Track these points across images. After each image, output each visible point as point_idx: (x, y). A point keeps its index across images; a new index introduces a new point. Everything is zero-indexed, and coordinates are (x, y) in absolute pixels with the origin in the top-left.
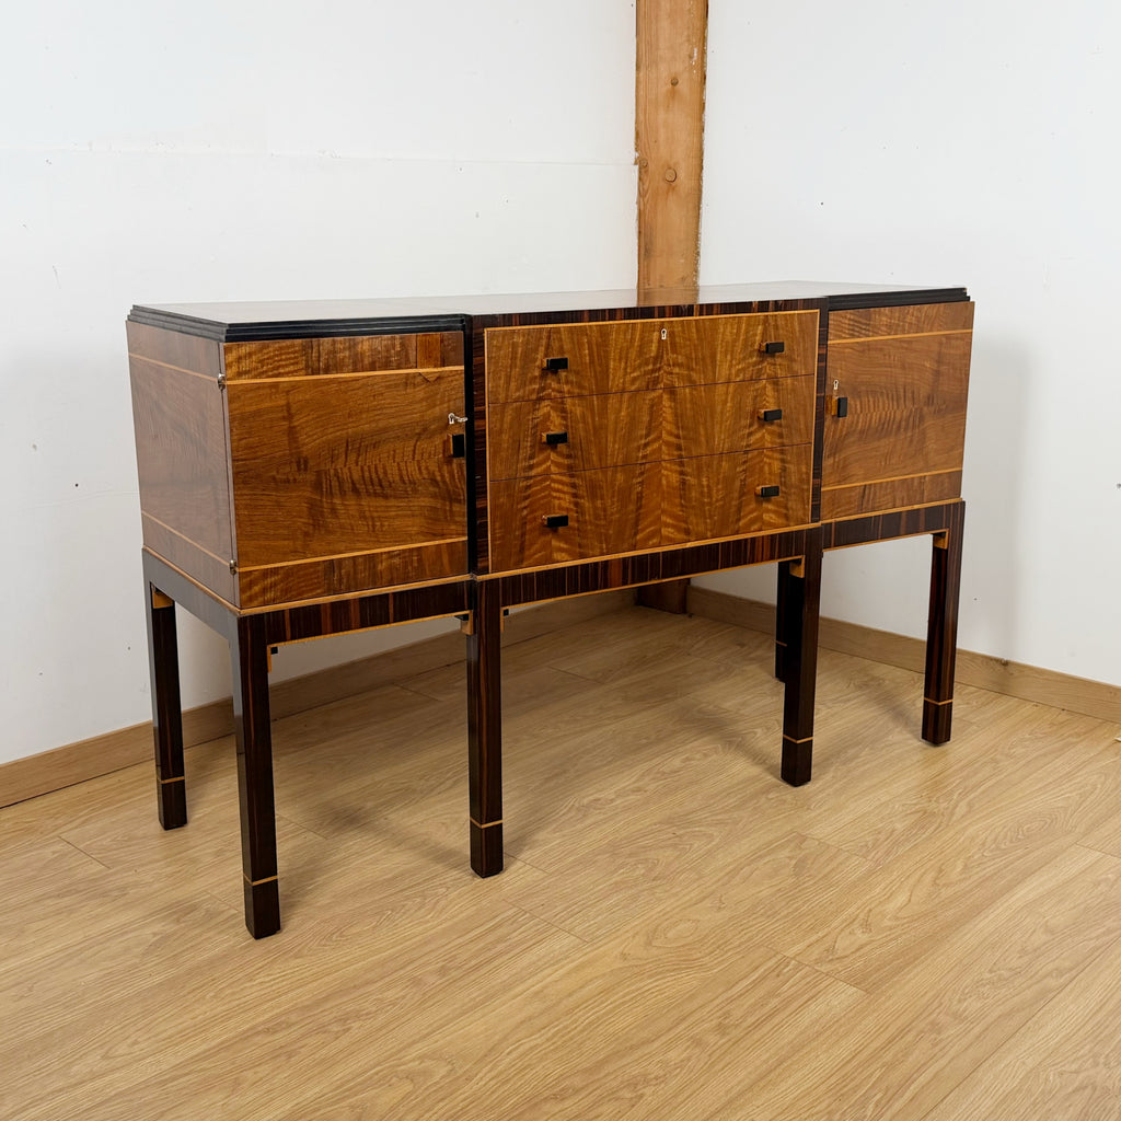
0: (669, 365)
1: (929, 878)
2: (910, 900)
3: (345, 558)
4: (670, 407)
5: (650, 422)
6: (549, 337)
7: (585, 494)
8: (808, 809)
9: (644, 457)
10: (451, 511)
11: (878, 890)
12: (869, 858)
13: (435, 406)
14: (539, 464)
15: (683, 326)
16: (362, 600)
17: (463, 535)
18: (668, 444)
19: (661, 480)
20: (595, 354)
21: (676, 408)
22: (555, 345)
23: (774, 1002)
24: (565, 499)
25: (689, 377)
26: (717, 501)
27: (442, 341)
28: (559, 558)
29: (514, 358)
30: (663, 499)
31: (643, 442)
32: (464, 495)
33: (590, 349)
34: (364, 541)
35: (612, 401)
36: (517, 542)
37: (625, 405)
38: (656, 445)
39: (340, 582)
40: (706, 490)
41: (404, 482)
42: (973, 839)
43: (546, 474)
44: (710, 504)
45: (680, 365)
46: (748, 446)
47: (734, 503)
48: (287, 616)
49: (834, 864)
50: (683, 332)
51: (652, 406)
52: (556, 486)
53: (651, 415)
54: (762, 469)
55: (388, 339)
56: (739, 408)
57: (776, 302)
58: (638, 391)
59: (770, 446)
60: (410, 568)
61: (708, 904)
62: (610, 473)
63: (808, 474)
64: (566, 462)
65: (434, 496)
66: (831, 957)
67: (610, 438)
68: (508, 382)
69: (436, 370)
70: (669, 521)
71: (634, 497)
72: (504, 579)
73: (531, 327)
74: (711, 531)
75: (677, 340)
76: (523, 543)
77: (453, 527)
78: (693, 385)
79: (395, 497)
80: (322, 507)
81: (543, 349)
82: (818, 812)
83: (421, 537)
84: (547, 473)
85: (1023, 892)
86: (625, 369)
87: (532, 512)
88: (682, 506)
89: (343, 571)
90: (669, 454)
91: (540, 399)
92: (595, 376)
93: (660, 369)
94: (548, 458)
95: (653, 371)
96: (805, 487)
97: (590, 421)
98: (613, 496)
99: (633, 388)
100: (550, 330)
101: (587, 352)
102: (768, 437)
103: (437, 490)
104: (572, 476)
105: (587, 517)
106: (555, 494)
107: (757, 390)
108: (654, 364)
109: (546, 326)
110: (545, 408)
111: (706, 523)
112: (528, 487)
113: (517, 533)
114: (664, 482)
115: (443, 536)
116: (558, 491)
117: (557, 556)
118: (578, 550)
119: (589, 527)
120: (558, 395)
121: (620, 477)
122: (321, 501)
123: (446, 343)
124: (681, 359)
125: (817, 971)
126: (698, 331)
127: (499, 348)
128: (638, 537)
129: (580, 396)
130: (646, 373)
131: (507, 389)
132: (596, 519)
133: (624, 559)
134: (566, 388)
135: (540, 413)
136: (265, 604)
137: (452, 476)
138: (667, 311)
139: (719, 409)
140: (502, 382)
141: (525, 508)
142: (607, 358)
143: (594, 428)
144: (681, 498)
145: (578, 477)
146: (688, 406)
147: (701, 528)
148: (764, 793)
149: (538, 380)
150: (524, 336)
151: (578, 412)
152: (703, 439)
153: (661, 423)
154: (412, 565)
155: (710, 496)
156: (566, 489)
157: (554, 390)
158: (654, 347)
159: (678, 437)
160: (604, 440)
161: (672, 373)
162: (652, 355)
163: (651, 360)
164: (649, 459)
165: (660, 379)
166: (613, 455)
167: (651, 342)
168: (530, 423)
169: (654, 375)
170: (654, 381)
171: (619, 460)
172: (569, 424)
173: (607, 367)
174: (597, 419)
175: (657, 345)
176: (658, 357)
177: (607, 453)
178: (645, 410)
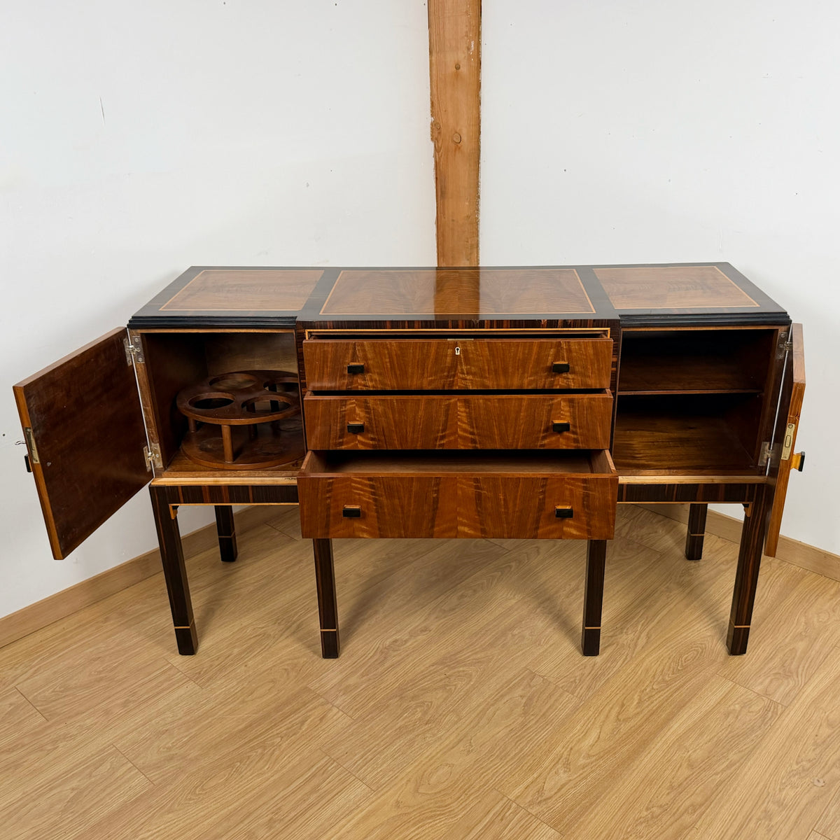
0: (463, 373)
4: (465, 412)
5: (446, 421)
6: (354, 350)
9: (441, 445)
15: (475, 346)
18: (463, 438)
20: (396, 362)
21: (470, 413)
22: (360, 354)
25: (483, 383)
37: (422, 408)
45: (474, 374)
50: (476, 350)
51: (447, 410)
53: (447, 415)
64: (371, 443)
67: (409, 430)
75: (470, 355)
86: (423, 374)
90: (465, 446)
93: (454, 376)
94: (356, 439)
95: (448, 377)
102: (562, 441)
108: (449, 372)
110: (351, 405)
124: (474, 370)
126: (490, 350)
130: (441, 378)
135: (347, 408)
146: (482, 412)
149: (346, 377)
150: (333, 347)
153: (456, 423)
159: (473, 433)
160: (404, 430)
161: (466, 379)
162: (447, 365)
163: (447, 369)
164: (445, 447)
165: (455, 383)
166: (412, 441)
167: (446, 356)
168: (339, 414)
169: (449, 380)
170: (450, 384)
171: (418, 445)
172: (373, 417)
173: (406, 372)
174: (397, 416)
175: (451, 359)
176: (453, 367)
177: (407, 439)
178: (442, 412)
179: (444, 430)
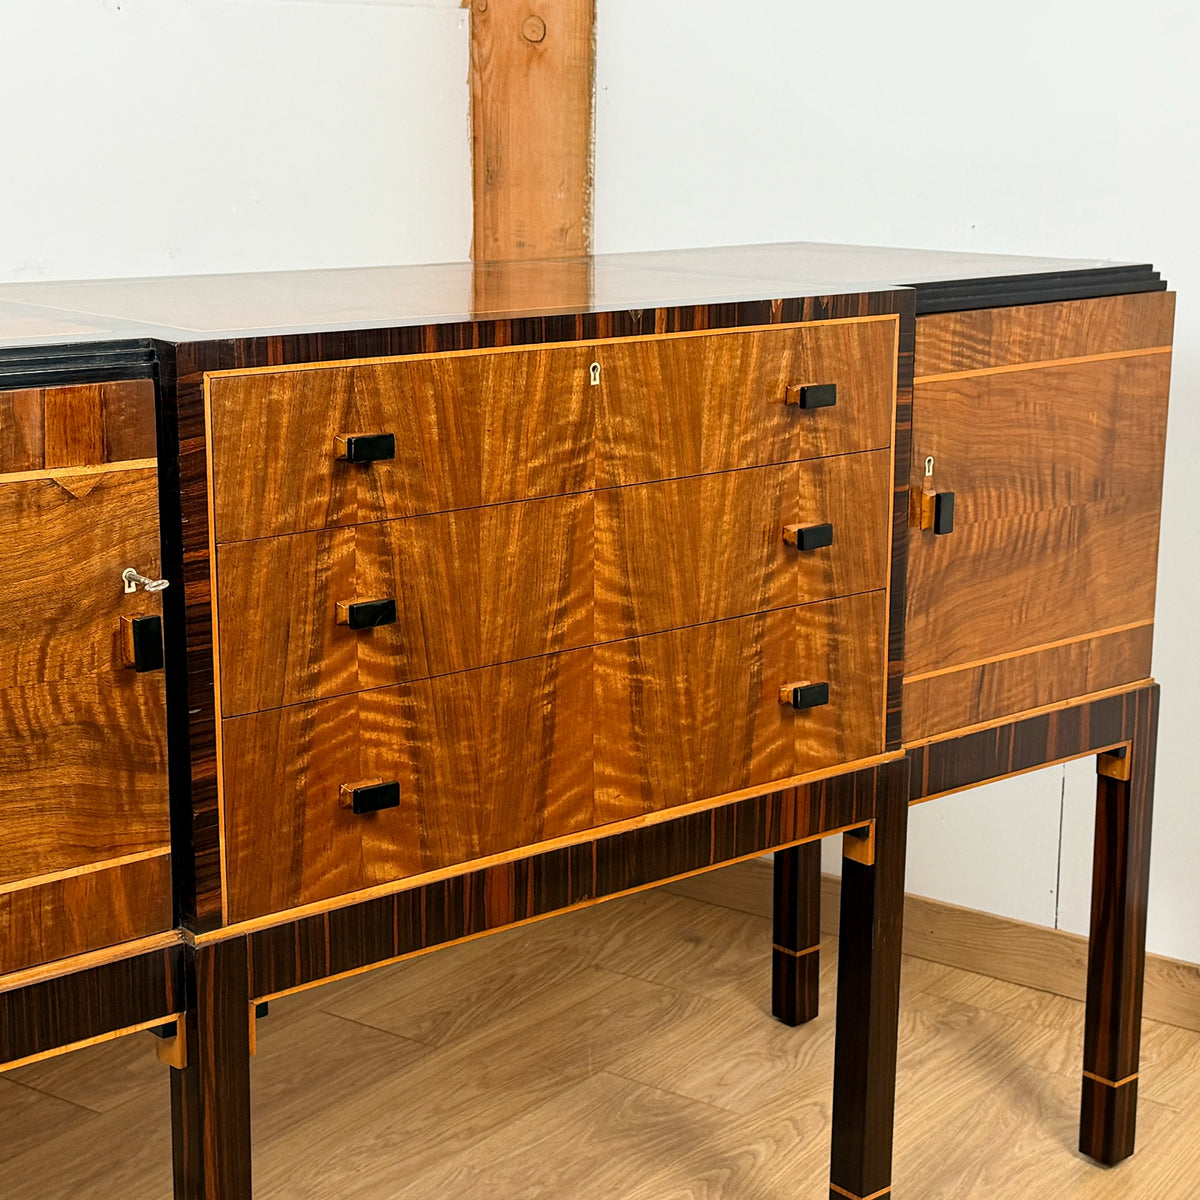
0: (606, 440)
4: (610, 529)
5: (569, 563)
6: (350, 389)
7: (433, 729)
9: (555, 640)
10: (132, 791)
13: (88, 554)
14: (332, 672)
15: (633, 356)
17: (161, 842)
18: (606, 608)
19: (591, 687)
20: (452, 423)
21: (621, 532)
22: (364, 405)
24: (390, 745)
25: (648, 462)
26: (706, 721)
27: (104, 404)
28: (379, 875)
29: (271, 438)
30: (597, 727)
31: (555, 606)
32: (161, 752)
33: (441, 410)
35: (489, 523)
36: (287, 850)
37: (515, 531)
38: (581, 614)
40: (683, 699)
41: (18, 735)
43: (349, 693)
44: (691, 729)
45: (629, 439)
46: (765, 601)
47: (738, 723)
50: (635, 368)
51: (572, 530)
52: (371, 716)
53: (570, 546)
54: (791, 650)
56: (745, 525)
57: (817, 300)
58: (541, 498)
59: (807, 598)
60: (35, 933)
62: (485, 680)
63: (878, 651)
64: (392, 661)
65: (92, 760)
67: (486, 604)
68: (260, 493)
69: (90, 470)
70: (609, 771)
71: (537, 727)
72: (257, 935)
73: (311, 366)
74: (694, 785)
75: (623, 385)
76: (298, 849)
77: (136, 827)
78: (655, 479)
81: (337, 414)
83: (61, 858)
84: (350, 690)
86: (516, 452)
87: (321, 777)
88: (635, 737)
90: (607, 631)
91: (334, 527)
92: (453, 470)
93: (586, 449)
94: (352, 657)
95: (573, 454)
96: (874, 679)
97: (442, 567)
98: (493, 730)
99: (532, 492)
100: (351, 374)
101: (433, 417)
102: (802, 580)
103: (98, 746)
104: (404, 692)
105: (439, 779)
106: (367, 735)
107: (781, 484)
108: (576, 439)
109: (343, 363)
110: (344, 546)
111: (684, 769)
112: (309, 724)
113: (285, 830)
114: (599, 690)
115: (113, 850)
116: (374, 727)
118: (419, 853)
119: (443, 801)
120: (373, 515)
121: (507, 686)
123: (113, 407)
124: (630, 426)
126: (663, 366)
127: (239, 417)
128: (546, 813)
129: (422, 516)
130: (558, 459)
131: (259, 509)
132: (458, 783)
133: (518, 864)
134: (389, 499)
135: (328, 560)
137: (134, 713)
138: (601, 323)
139: (708, 526)
140: (247, 490)
141: (302, 771)
142: (477, 431)
143: (451, 583)
144: (633, 721)
145: (417, 693)
146: (646, 525)
147: (674, 782)
149: (327, 484)
150: (293, 387)
151: (416, 551)
152: (676, 593)
153: (592, 565)
154: (39, 924)
155: (692, 714)
156: (392, 721)
157: (363, 505)
158: (575, 402)
159: (625, 591)
160: (473, 610)
161: (612, 457)
162: (572, 418)
163: (570, 430)
164: (568, 641)
165: (588, 471)
166: (491, 640)
167: (569, 390)
168: (312, 582)
169: (575, 463)
170: (576, 475)
171: (505, 649)
172: (398, 577)
173: (478, 448)
174: (457, 564)
175: (581, 397)
176: (584, 424)
177: (478, 635)
178: (559, 538)
179: (563, 592)
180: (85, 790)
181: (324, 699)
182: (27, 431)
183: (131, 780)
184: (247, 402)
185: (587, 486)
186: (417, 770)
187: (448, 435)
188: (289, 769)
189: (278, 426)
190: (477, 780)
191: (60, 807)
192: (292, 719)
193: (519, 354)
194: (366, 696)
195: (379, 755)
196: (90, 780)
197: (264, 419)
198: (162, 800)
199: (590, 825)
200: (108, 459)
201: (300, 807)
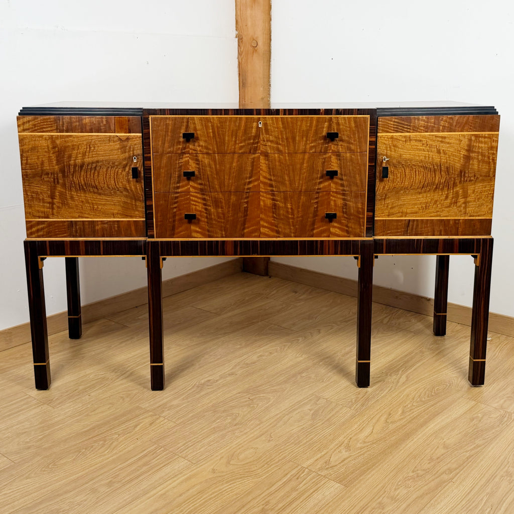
0: (264, 141)
1: (383, 419)
2: (372, 432)
3: (78, 221)
4: (265, 163)
5: (252, 170)
6: (188, 122)
7: (211, 205)
8: (322, 382)
9: (248, 189)
10: (136, 205)
11: (356, 426)
12: (352, 408)
13: (125, 152)
14: (183, 187)
15: (273, 120)
16: (86, 242)
17: (143, 217)
18: (264, 183)
19: (259, 202)
20: (216, 132)
21: (269, 165)
22: (191, 126)
23: (294, 494)
24: (199, 206)
25: (278, 148)
26: (298, 217)
27: (129, 121)
28: (196, 236)
29: (167, 131)
30: (262, 213)
31: (248, 180)
32: (142, 198)
33: (213, 129)
34: (89, 214)
35: (228, 158)
36: (171, 225)
37: (235, 160)
38: (256, 183)
39: (76, 232)
40: (290, 210)
42: (408, 396)
44: (293, 218)
45: (271, 142)
46: (318, 189)
47: (309, 220)
48: (48, 244)
49: (334, 412)
50: (273, 123)
51: (253, 162)
52: (194, 198)
53: (252, 166)
54: (329, 203)
55: (99, 118)
56: (312, 169)
58: (243, 153)
59: (335, 190)
60: (113, 230)
61: (263, 438)
62: (227, 195)
63: (363, 210)
64: (199, 187)
65: (126, 196)
66: (327, 467)
67: (226, 177)
69: (125, 134)
70: (265, 224)
71: (242, 209)
72: (161, 242)
73: (177, 116)
74: (294, 233)
75: (269, 128)
76: (174, 225)
77: (137, 213)
78: (280, 152)
79: (105, 195)
80: (66, 196)
81: (184, 127)
82: (328, 383)
83: (119, 216)
84: (188, 191)
85: (433, 425)
86: (235, 141)
87: (180, 210)
88: (274, 217)
89: (77, 227)
90: (264, 189)
91: (184, 153)
92: (217, 143)
93: (258, 143)
94: (188, 184)
95: (253, 143)
96: (361, 216)
97: (213, 166)
98: (229, 207)
99: (240, 152)
100: (188, 118)
101: (211, 131)
102: (332, 185)
103: (127, 194)
104: (203, 194)
105: (213, 217)
106: (193, 203)
107: (325, 158)
108: (254, 140)
109: (186, 116)
110: (186, 158)
111: (291, 229)
112: (176, 198)
113: (170, 220)
114: (262, 203)
115: (131, 217)
116: (195, 201)
117: (194, 234)
118: (207, 233)
119: (214, 222)
120: (194, 152)
121: (233, 198)
122: (66, 193)
123: (131, 122)
124: (271, 138)
125: (319, 475)
126: (283, 123)
127: (159, 126)
128: (245, 231)
129: (207, 153)
130: (249, 144)
131: (163, 147)
132: (219, 218)
133: (235, 241)
134: (199, 149)
135: (184, 160)
136: (39, 237)
137: (136, 188)
138: (262, 112)
139: (298, 166)
140: (160, 142)
141: (175, 208)
142: (224, 135)
143: (216, 170)
144: (273, 213)
145: (207, 195)
146: (277, 163)
147: (287, 231)
148: (300, 373)
149: (181, 143)
150: (172, 120)
151: (206, 162)
152: (287, 183)
153: (259, 172)
154: (114, 228)
155: (293, 214)
156: (199, 201)
157: (191, 149)
158: (254, 131)
159: (271, 180)
160: (223, 178)
161: (266, 146)
162: (253, 134)
163: (252, 137)
164: (252, 190)
165: (258, 148)
166: (228, 186)
167: (252, 128)
168: (177, 165)
169: (254, 146)
170: (254, 148)
171: (232, 189)
172: (201, 167)
173: (224, 140)
174: (218, 166)
175: (255, 130)
176: (257, 136)
177: (224, 184)
178: (249, 163)
180: (125, 203)
181: (181, 192)
182: (111, 125)
183: (135, 202)
184: (160, 123)
185: (258, 152)
186: (206, 213)
187: (215, 135)
188: (172, 206)
189: (168, 129)
190: (224, 219)
191: (118, 205)
192: (172, 195)
193: (237, 118)
194: (192, 194)
195: (196, 208)
196: (126, 201)
197: (165, 127)
198: (143, 208)
199: (259, 237)
200: (130, 132)
201: (174, 216)
